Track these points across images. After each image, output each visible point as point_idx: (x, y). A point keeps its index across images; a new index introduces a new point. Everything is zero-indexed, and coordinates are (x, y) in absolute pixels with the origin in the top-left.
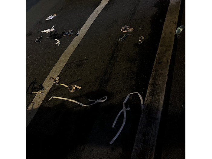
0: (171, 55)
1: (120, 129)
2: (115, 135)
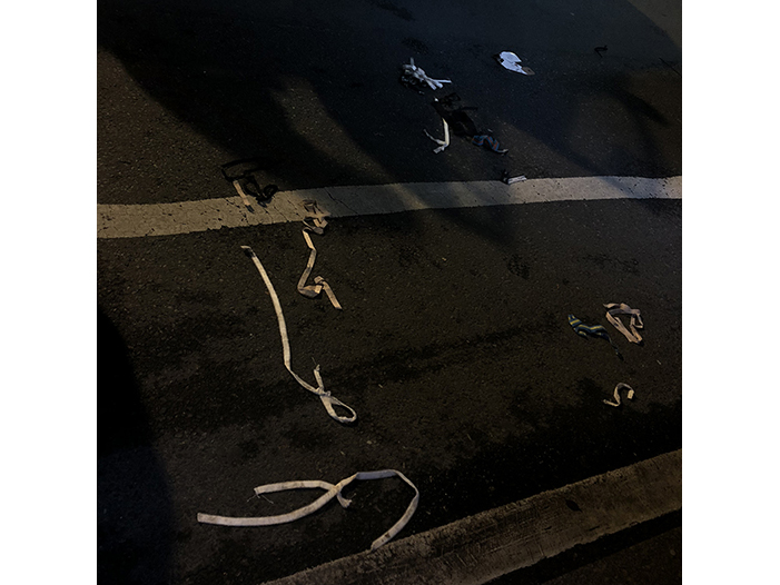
0: (627, 525)
1: (261, 519)
2: (233, 516)
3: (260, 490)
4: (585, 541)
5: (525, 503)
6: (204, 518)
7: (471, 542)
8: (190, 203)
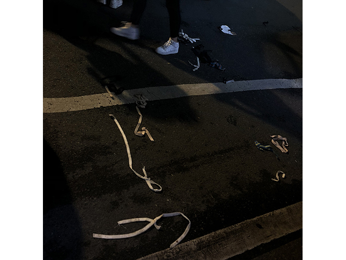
0: (284, 235)
1: (121, 235)
2: (109, 234)
3: (120, 222)
4: (265, 242)
5: (238, 225)
6: (96, 236)
7: (214, 244)
8: (86, 96)
